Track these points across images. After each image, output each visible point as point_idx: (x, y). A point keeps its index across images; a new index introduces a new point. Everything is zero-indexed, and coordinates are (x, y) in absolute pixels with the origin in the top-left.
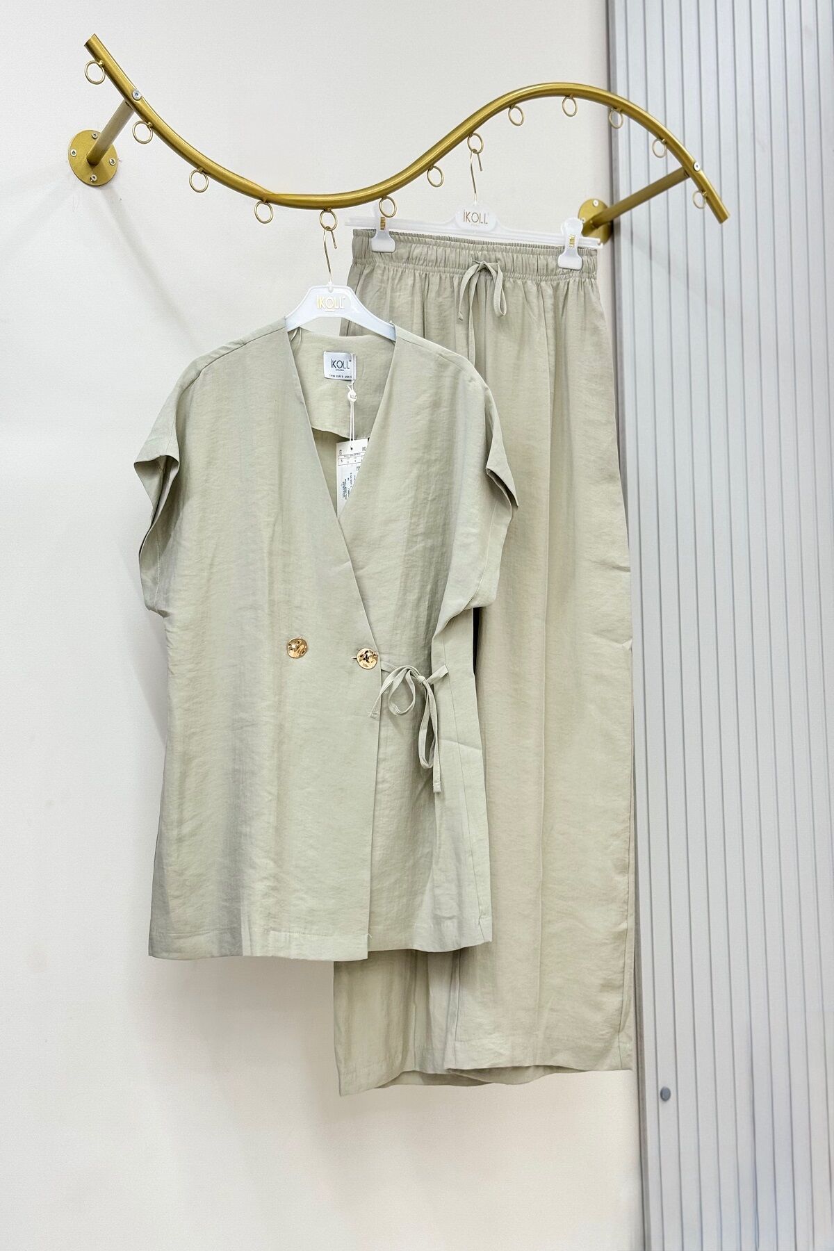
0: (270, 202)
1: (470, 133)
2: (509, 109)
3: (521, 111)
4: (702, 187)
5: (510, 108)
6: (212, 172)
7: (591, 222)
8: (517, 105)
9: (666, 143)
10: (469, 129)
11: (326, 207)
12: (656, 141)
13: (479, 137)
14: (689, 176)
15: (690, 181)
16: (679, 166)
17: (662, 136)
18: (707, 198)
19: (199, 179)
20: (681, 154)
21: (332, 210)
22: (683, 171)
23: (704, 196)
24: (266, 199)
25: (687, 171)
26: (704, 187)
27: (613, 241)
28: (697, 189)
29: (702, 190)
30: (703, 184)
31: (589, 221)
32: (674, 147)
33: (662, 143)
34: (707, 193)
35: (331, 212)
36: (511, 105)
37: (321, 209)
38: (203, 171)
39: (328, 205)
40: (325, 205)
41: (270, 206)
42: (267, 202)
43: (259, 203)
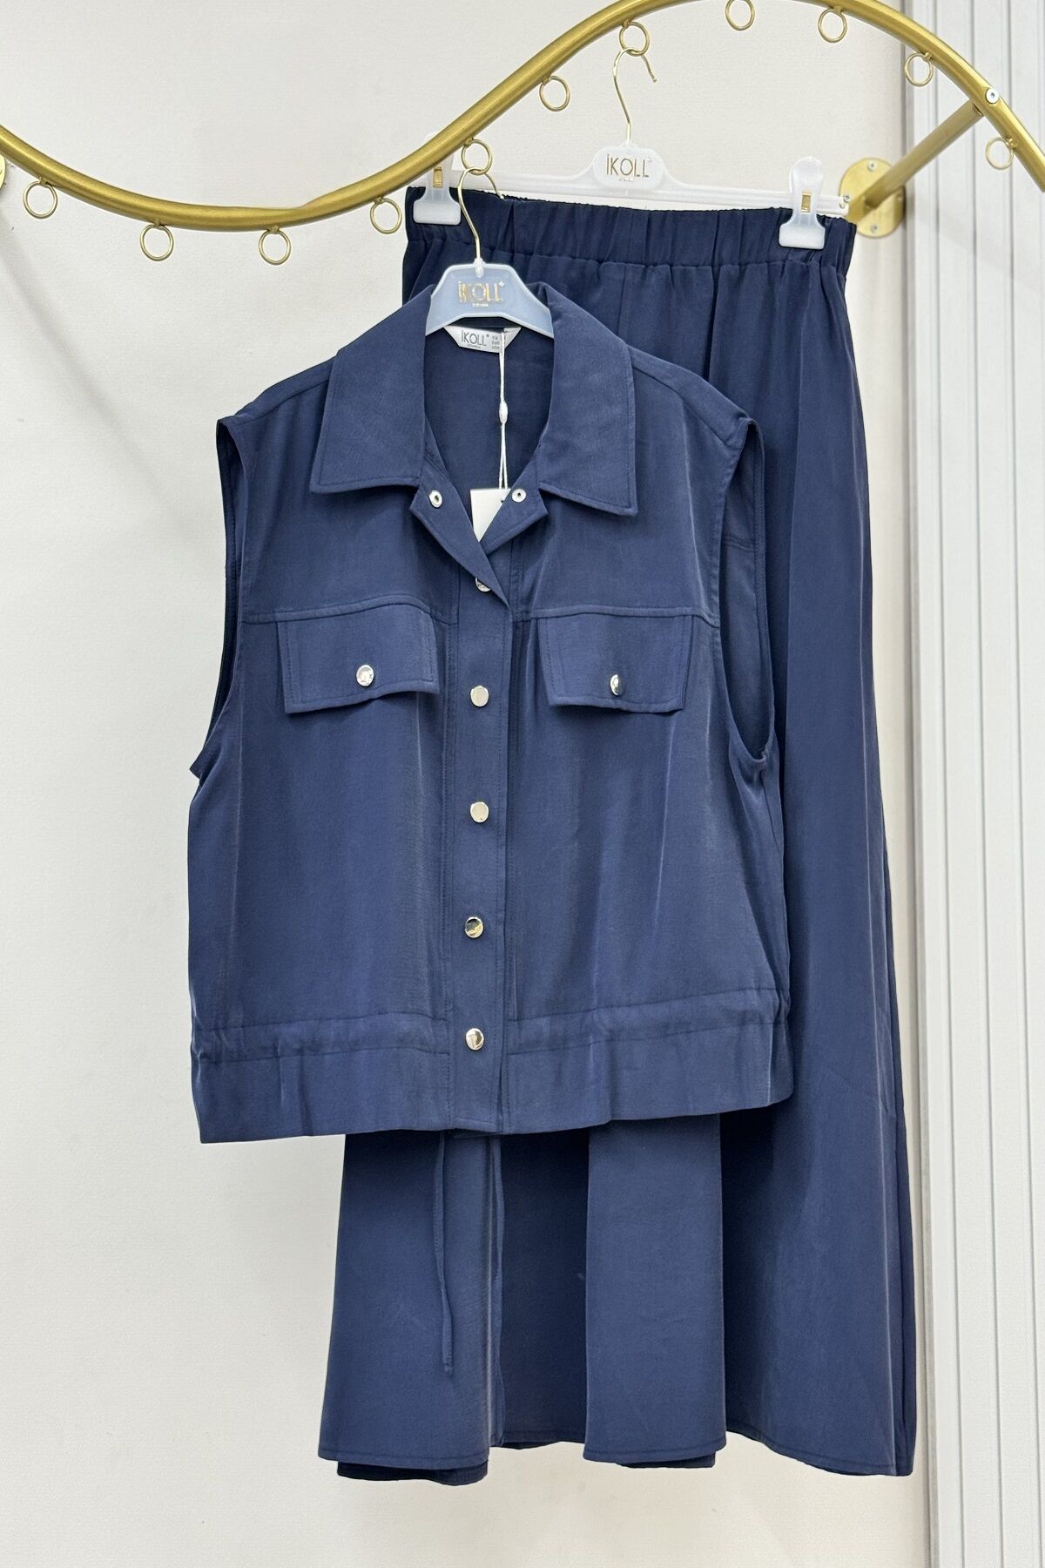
0: (171, 224)
1: (544, 77)
2: (621, 28)
3: (641, 27)
4: (1007, 132)
5: (622, 24)
6: (61, 182)
7: (864, 198)
8: (636, 21)
9: (932, 59)
10: (542, 69)
11: (271, 224)
12: (914, 56)
13: (563, 83)
14: (983, 115)
15: (984, 119)
16: (963, 98)
17: (924, 47)
18: (1015, 149)
19: (43, 197)
20: (960, 76)
21: (281, 230)
22: (971, 106)
23: (1008, 146)
24: (160, 218)
25: (978, 107)
26: (1010, 132)
27: (905, 227)
28: (999, 136)
29: (1006, 137)
30: (1007, 128)
31: (860, 197)
32: (944, 62)
33: (925, 59)
34: (1014, 142)
35: (278, 232)
36: (625, 20)
37: (264, 229)
38: (47, 183)
39: (278, 221)
40: (269, 222)
41: (167, 231)
42: (163, 225)
43: (148, 229)
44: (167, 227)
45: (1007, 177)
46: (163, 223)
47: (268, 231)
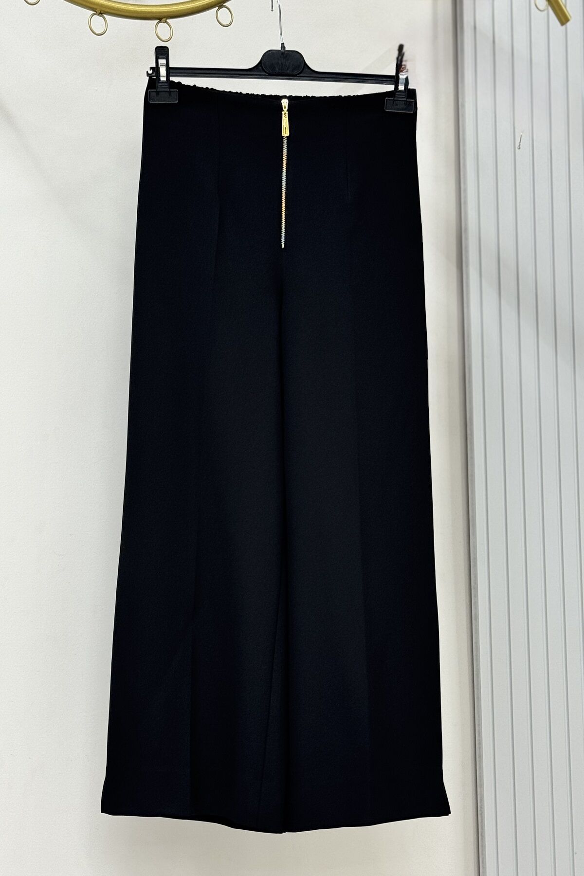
11: (161, 18)
18: (549, 2)
21: (167, 20)
24: (99, 11)
35: (166, 22)
37: (158, 20)
40: (161, 15)
41: (104, 18)
42: (101, 14)
43: (93, 15)
44: (104, 15)
45: (546, 15)
46: (102, 12)
47: (160, 20)
